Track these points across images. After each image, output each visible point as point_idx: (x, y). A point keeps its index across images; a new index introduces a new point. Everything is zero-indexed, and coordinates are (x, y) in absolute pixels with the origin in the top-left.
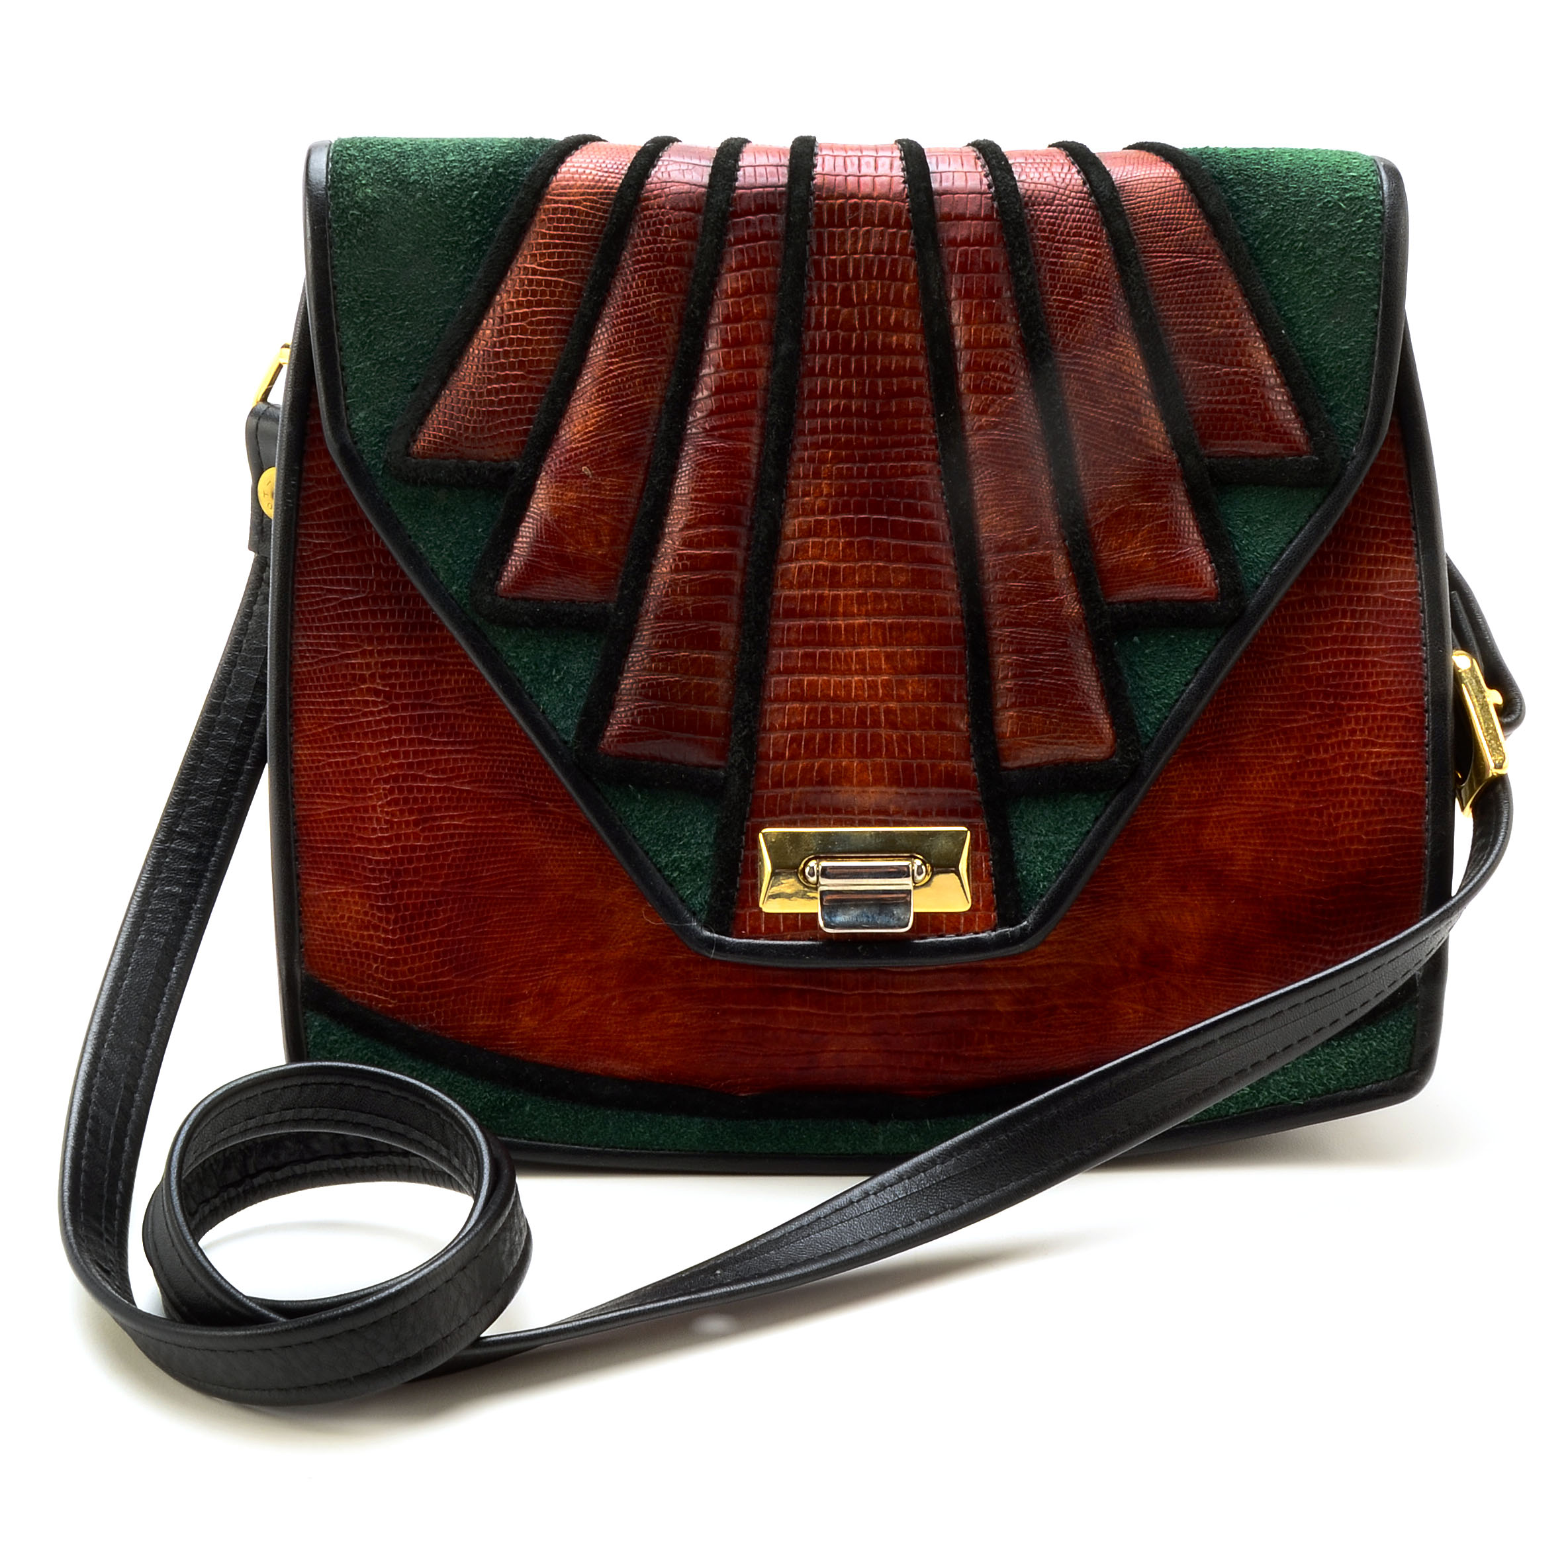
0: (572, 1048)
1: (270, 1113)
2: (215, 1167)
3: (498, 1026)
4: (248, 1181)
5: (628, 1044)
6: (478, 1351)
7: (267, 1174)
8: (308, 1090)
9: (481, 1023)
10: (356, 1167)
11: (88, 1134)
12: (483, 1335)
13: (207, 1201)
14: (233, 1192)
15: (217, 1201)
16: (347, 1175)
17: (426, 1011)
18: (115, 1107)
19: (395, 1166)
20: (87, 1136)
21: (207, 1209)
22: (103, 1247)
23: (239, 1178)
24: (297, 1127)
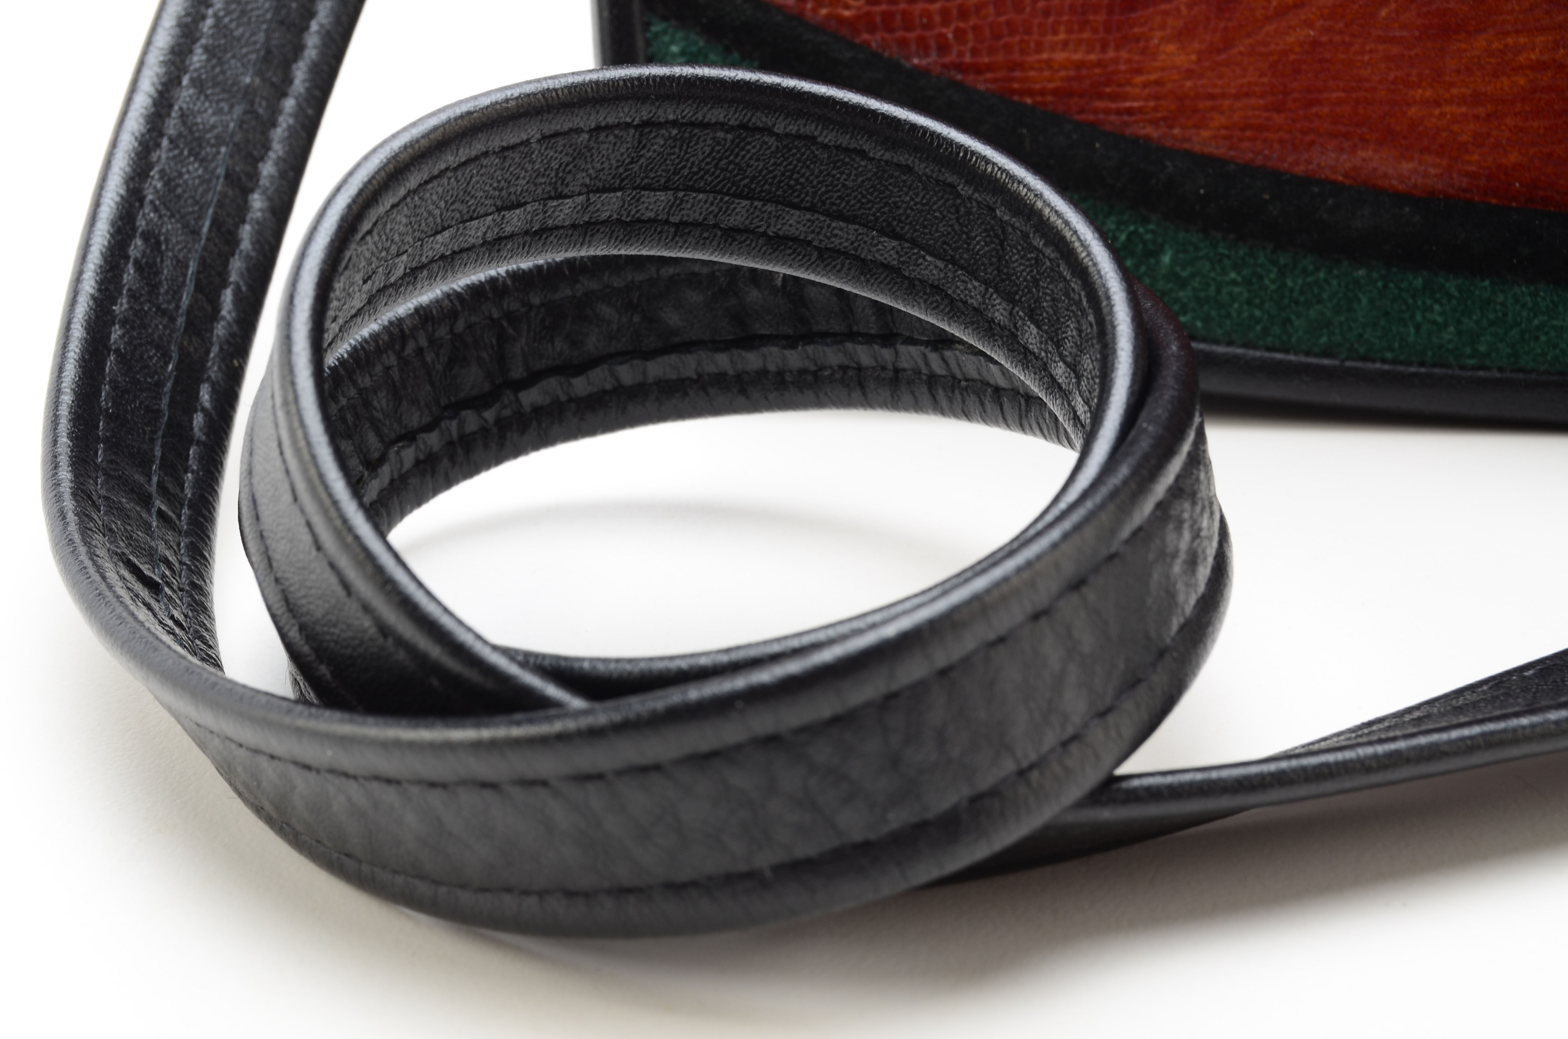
0: (1278, 119)
1: (561, 196)
2: (429, 357)
3: (1099, 64)
4: (508, 396)
5: (1413, 112)
6: (1107, 814)
7: (553, 383)
8: (658, 142)
9: (1060, 56)
10: (763, 373)
11: (131, 269)
12: (1124, 769)
13: (409, 437)
14: (471, 421)
15: (433, 440)
16: (743, 392)
17: (929, 26)
18: (200, 217)
19: (859, 369)
20: (130, 274)
21: (409, 455)
22: (147, 528)
23: (487, 387)
24: (626, 241)
